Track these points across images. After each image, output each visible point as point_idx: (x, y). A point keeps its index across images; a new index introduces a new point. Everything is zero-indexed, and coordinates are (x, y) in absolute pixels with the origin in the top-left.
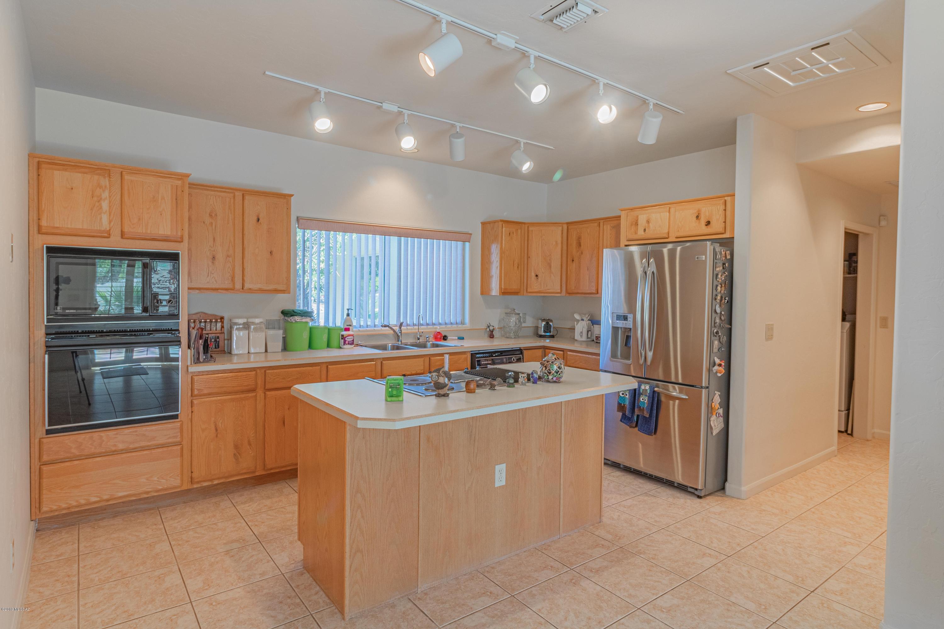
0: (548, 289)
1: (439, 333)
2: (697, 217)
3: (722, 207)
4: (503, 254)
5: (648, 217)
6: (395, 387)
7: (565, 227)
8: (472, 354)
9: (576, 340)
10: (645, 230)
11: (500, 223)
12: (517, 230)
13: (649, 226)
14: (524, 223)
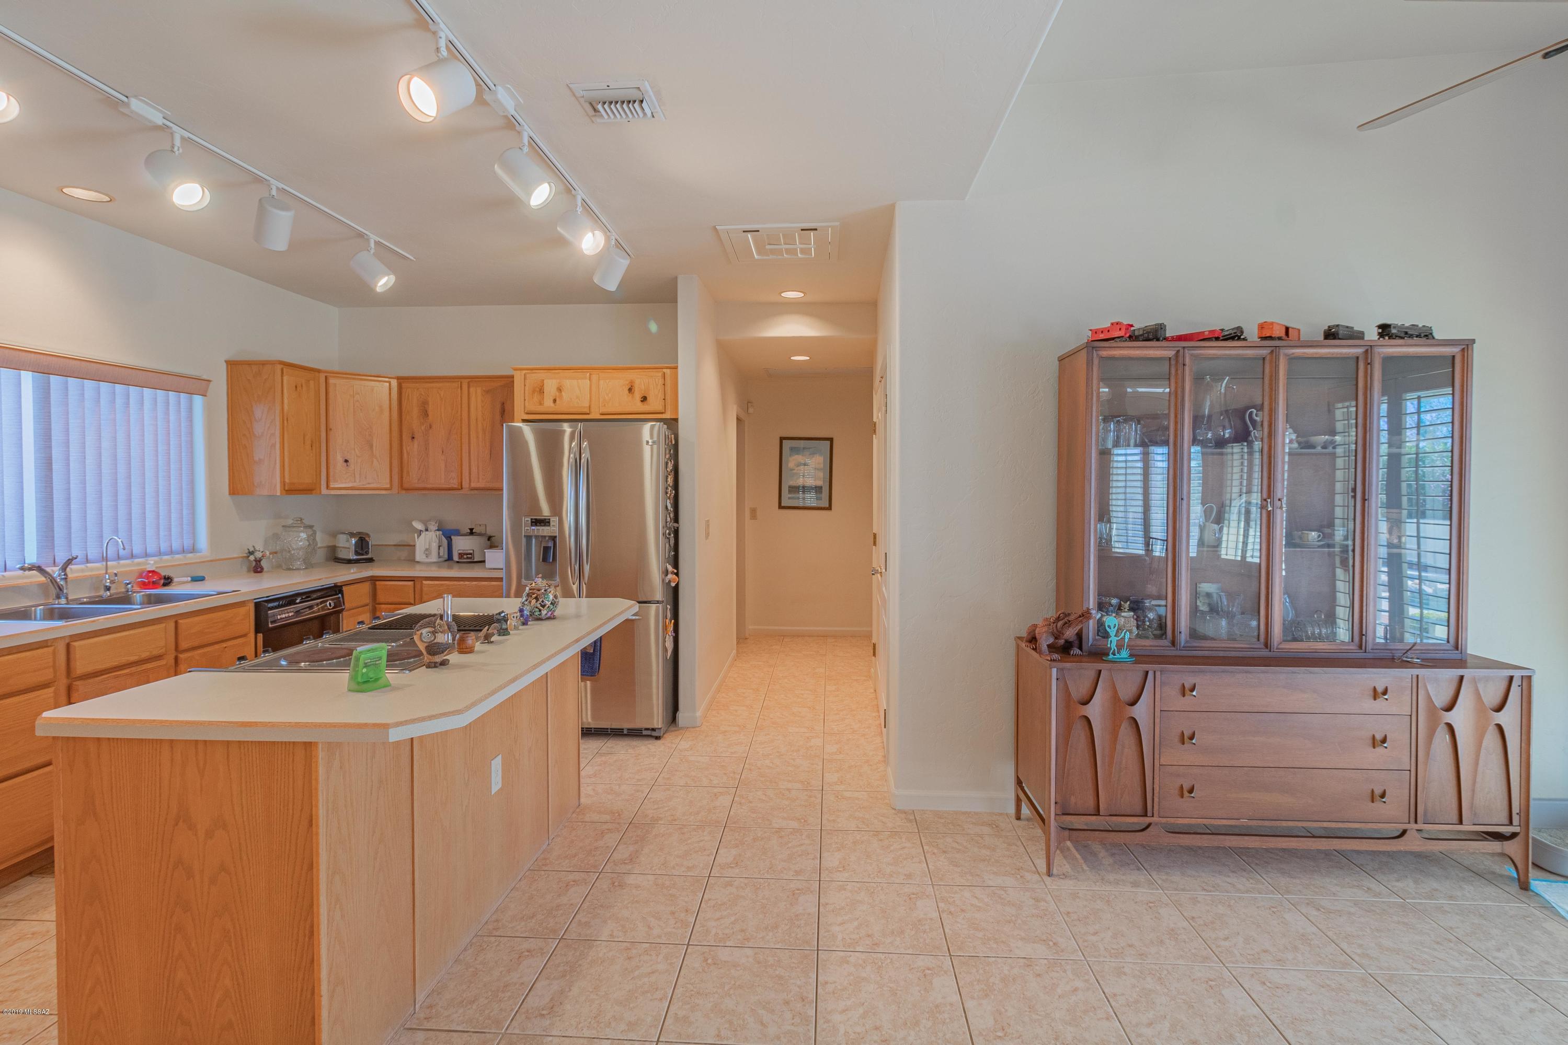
0: (369, 483)
1: (153, 572)
2: (630, 390)
3: (661, 382)
4: (285, 422)
5: (559, 383)
6: (373, 664)
7: (394, 383)
8: (256, 603)
9: (418, 562)
10: (555, 401)
11: (279, 367)
12: (309, 381)
13: (561, 397)
14: (319, 371)
